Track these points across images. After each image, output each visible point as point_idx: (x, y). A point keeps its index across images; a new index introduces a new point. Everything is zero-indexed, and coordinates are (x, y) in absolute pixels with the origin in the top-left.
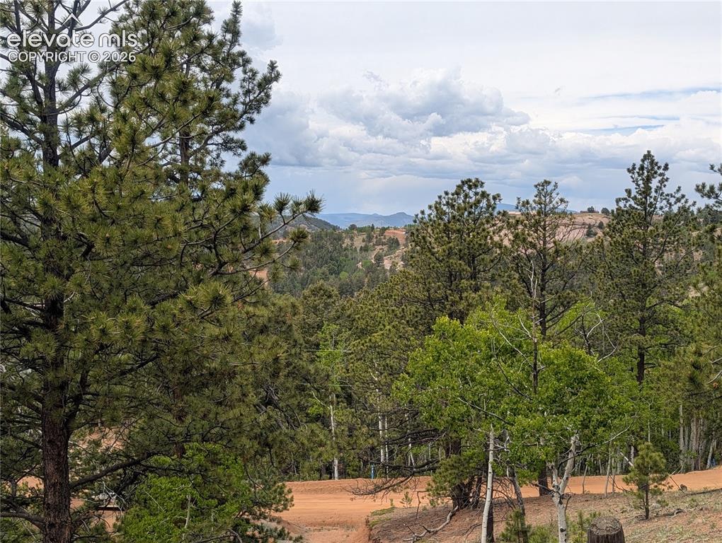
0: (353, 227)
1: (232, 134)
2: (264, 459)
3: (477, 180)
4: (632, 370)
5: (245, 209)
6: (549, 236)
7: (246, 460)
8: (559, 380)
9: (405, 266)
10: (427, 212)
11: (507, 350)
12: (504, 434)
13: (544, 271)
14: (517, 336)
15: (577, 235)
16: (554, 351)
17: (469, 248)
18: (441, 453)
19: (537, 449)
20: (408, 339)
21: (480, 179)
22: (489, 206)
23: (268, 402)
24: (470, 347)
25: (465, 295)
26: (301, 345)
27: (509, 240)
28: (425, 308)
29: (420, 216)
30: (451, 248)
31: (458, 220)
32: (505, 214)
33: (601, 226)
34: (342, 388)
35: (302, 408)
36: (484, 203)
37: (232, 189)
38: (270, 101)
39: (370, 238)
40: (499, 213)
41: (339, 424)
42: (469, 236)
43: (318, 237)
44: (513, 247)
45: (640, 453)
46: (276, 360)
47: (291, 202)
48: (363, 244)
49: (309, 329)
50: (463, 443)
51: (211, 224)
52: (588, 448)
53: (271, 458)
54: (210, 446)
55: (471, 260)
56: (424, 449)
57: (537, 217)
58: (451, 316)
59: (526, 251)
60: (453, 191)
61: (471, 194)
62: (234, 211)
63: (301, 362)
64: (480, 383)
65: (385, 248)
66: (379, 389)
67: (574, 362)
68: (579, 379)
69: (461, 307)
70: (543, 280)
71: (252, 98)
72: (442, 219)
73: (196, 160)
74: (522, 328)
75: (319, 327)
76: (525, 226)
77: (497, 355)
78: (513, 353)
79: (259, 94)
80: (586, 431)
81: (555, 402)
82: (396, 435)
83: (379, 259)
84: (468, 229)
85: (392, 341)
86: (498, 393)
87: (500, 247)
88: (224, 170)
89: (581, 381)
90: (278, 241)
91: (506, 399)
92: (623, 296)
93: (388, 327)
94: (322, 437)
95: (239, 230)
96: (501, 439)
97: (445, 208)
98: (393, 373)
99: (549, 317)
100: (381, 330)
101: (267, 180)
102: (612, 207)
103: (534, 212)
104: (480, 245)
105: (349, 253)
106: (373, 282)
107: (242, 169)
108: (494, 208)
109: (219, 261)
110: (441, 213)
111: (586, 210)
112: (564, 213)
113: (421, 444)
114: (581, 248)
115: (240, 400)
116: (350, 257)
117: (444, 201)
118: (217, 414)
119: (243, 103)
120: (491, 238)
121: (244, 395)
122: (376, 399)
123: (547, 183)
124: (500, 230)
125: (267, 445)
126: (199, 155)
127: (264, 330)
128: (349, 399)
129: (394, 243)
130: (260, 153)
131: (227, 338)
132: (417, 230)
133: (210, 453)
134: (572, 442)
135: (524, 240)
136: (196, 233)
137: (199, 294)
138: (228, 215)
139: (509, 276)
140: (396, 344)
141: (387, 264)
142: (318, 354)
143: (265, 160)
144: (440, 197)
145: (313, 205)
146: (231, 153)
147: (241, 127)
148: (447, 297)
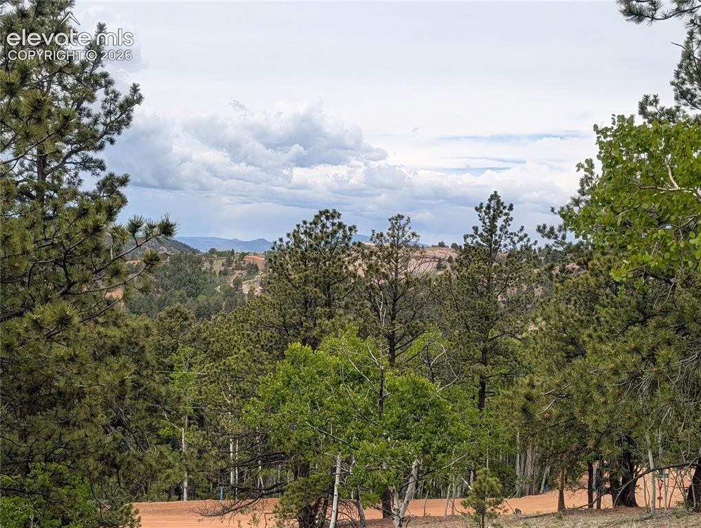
0: (213, 251)
1: (91, 154)
2: (111, 480)
3: (334, 211)
4: (474, 398)
5: (97, 229)
6: (401, 268)
7: (93, 481)
8: (403, 407)
9: (263, 291)
10: (286, 239)
11: (355, 377)
12: (350, 457)
13: (395, 301)
14: (365, 363)
15: (427, 268)
16: (400, 378)
17: (324, 277)
18: (290, 475)
19: (379, 473)
20: (262, 364)
21: (337, 211)
22: (345, 236)
23: (118, 423)
24: (320, 373)
25: (318, 321)
26: (154, 366)
27: (363, 270)
28: (280, 333)
29: (278, 243)
30: (307, 275)
31: (315, 249)
32: (360, 244)
33: (450, 260)
34: (195, 410)
35: (152, 429)
36: (340, 234)
37: (84, 209)
38: (131, 123)
39: (229, 262)
40: (354, 244)
41: (189, 445)
42: (325, 265)
43: (176, 260)
44: (366, 277)
45: (478, 478)
46: (123, 382)
47: (145, 225)
48: (222, 268)
49: (162, 351)
50: (311, 467)
51: (62, 243)
52: (429, 472)
53: (119, 479)
54: (54, 466)
55: (327, 288)
56: (273, 471)
57: (390, 249)
58: (304, 342)
59: (379, 281)
60: (311, 221)
61: (329, 224)
62: (85, 231)
63: (153, 384)
64: (328, 408)
65: (245, 273)
66: (231, 412)
67: (418, 390)
68: (422, 406)
69: (314, 333)
70: (394, 310)
71: (113, 119)
72: (300, 247)
73: (53, 178)
74: (370, 356)
75: (174, 349)
76: (379, 257)
77: (345, 381)
78: (360, 379)
79: (120, 116)
80: (427, 456)
81: (398, 427)
82: (247, 458)
83: (238, 283)
84: (324, 258)
85: (246, 365)
86: (345, 418)
87: (354, 276)
88: (81, 189)
89: (423, 408)
90: (136, 262)
91: (352, 424)
92: (468, 327)
93: (242, 351)
94: (170, 459)
95: (91, 250)
96: (348, 461)
97: (302, 236)
98: (245, 395)
99: (398, 345)
100: (236, 353)
101: (124, 201)
102: (461, 243)
103: (388, 244)
104: (336, 274)
105: (208, 276)
106: (231, 306)
107: (100, 189)
108: (350, 238)
109: (68, 279)
110: (298, 242)
111: (437, 244)
112: (416, 247)
113: (270, 466)
114: (430, 280)
115: (87, 420)
116: (209, 280)
117: (302, 230)
118: (61, 434)
119: (104, 124)
120: (346, 268)
121: (93, 415)
122: (228, 422)
123: (401, 217)
124: (355, 261)
125: (115, 466)
126: (56, 174)
127: (115, 351)
128: (201, 421)
129: (253, 269)
130: (119, 174)
131: (72, 359)
132: (275, 257)
133: (55, 473)
134: (414, 466)
135: (377, 270)
136: (47, 251)
137: (46, 313)
138: (79, 237)
139: (362, 305)
140: (250, 368)
141: (245, 289)
142: (171, 375)
143: (124, 181)
144: (298, 226)
145: (167, 229)
146: (89, 173)
147: (101, 147)
148: (302, 324)
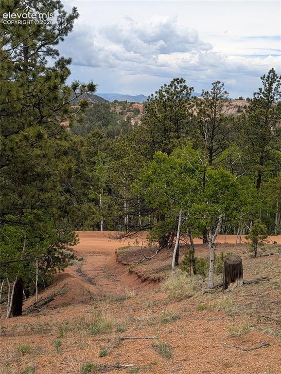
0: (116, 101)
1: (51, 46)
2: (65, 220)
3: (182, 79)
4: (254, 183)
5: (56, 87)
6: (218, 111)
7: (55, 220)
8: (215, 186)
9: (142, 124)
10: (155, 95)
11: (190, 170)
12: (187, 212)
13: (214, 130)
14: (196, 163)
15: (232, 111)
16: (215, 171)
17: (175, 116)
18: (155, 220)
19: (201, 221)
20: (141, 162)
21: (183, 79)
22: (187, 93)
23: (68, 191)
24: (172, 168)
25: (171, 140)
26: (85, 162)
27: (197, 112)
28: (151, 146)
29: (151, 97)
30: (166, 115)
31: (171, 100)
32: (195, 98)
33: (245, 107)
34: (107, 186)
35: (85, 195)
36: (185, 92)
37: (49, 77)
38: (73, 29)
39: (124, 108)
40: (192, 97)
41: (104, 203)
42: (176, 109)
43: (96, 106)
44: (198, 116)
45: (254, 224)
46: (70, 169)
47: (80, 85)
48: (121, 111)
49: (90, 154)
50: (166, 216)
51: (37, 95)
52: (228, 221)
53: (68, 219)
54: (35, 211)
55: (176, 122)
56: (146, 218)
57: (212, 101)
58: (163, 151)
59: (205, 118)
60: (169, 84)
61: (178, 86)
62: (49, 88)
63: (85, 171)
64: (176, 186)
65: (132, 113)
66: (125, 187)
67: (224, 177)
69: (169, 147)
70: (213, 134)
71: (63, 27)
72: (162, 99)
73: (32, 60)
74: (199, 159)
75: (96, 154)
76: (206, 105)
77: (185, 172)
78: (193, 171)
79: (67, 25)
80: (228, 212)
81: (213, 197)
82: (133, 210)
83: (129, 119)
84: (175, 105)
85: (133, 163)
86: (184, 191)
87: (192, 116)
88: (47, 66)
89: (227, 187)
90: (76, 107)
91: (188, 195)
92: (253, 144)
93: (131, 156)
94: (94, 210)
95: (52, 98)
96: (185, 214)
97: (164, 93)
98: (132, 179)
99: (214, 154)
100: (127, 156)
101: (69, 73)
102: (252, 97)
103: (211, 98)
104: (181, 114)
105: (113, 115)
106: (125, 131)
107: (56, 66)
108: (190, 94)
109: (41, 115)
110: (162, 96)
111: (238, 98)
112: (227, 100)
113: (145, 215)
114: (234, 118)
115: (52, 189)
116: (113, 117)
117: (164, 90)
118: (39, 195)
119: (58, 30)
120: (187, 111)
121: (55, 186)
122: (123, 192)
123: (219, 82)
124: (192, 107)
125: (66, 212)
126: (34, 57)
127: (65, 153)
128: (110, 192)
129: (137, 111)
130: (66, 57)
131: (44, 156)
132: (149, 104)
133: (36, 215)
134: (220, 217)
135: (205, 112)
136: (30, 99)
137: (30, 132)
138: (46, 91)
139: (195, 132)
140: (135, 164)
141: (133, 122)
142: (95, 167)
143: (69, 62)
144: (162, 87)
145: (92, 88)
146: (51, 57)
147: (57, 43)
148: (162, 141)
